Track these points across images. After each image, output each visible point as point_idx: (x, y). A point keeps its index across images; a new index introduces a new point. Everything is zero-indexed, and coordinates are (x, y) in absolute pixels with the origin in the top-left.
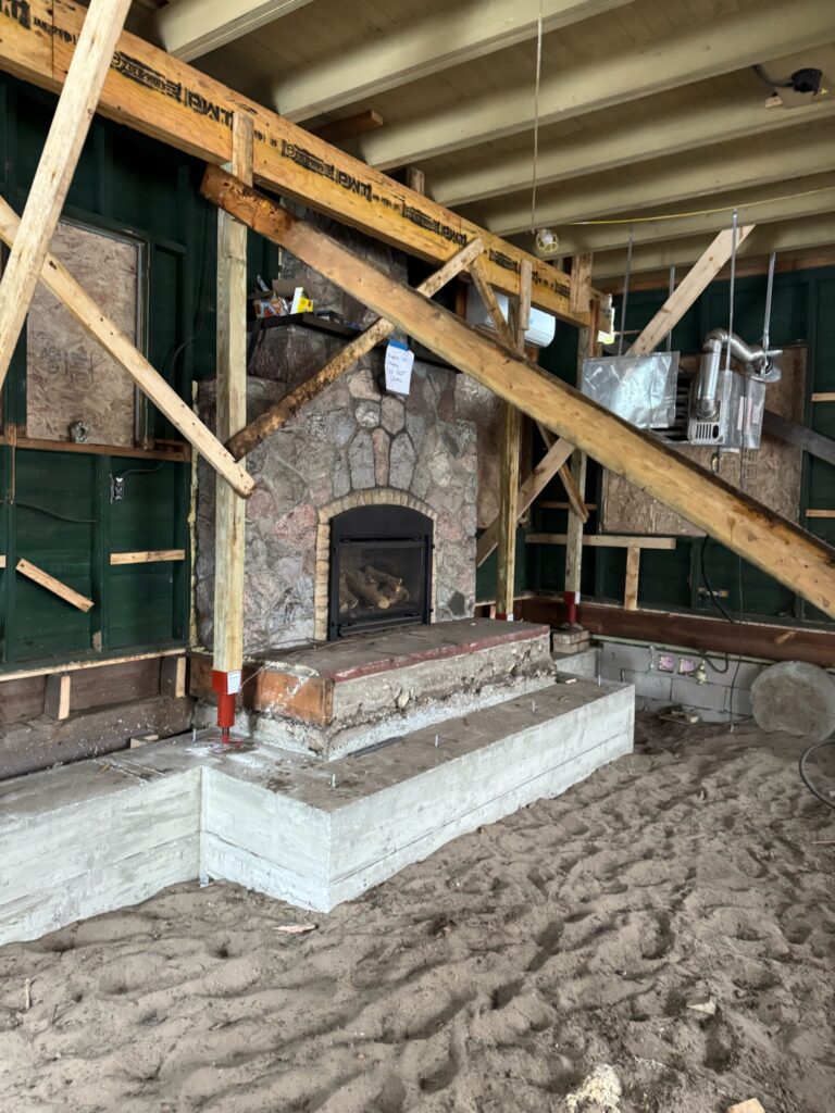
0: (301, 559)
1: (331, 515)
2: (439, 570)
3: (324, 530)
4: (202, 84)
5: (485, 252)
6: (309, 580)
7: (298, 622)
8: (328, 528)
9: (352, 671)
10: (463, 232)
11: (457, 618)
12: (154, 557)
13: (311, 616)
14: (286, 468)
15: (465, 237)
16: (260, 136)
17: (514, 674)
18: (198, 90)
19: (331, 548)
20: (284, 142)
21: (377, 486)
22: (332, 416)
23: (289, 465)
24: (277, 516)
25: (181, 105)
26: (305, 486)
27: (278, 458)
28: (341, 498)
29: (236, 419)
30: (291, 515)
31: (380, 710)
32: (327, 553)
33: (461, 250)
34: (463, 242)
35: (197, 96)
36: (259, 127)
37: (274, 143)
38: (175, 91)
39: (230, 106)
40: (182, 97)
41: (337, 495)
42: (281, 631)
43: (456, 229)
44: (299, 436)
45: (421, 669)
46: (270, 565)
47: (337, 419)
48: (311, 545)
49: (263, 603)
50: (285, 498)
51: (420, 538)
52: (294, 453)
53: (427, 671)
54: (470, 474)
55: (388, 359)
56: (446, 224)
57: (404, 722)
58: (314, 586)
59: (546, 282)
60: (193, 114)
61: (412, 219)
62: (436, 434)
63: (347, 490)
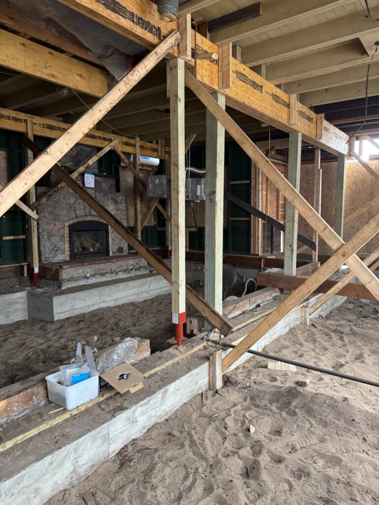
0: (60, 237)
1: (69, 224)
2: (112, 239)
3: (67, 229)
4: (16, 114)
5: (120, 142)
6: (62, 243)
7: (59, 255)
8: (68, 228)
9: (69, 266)
10: (110, 138)
11: (120, 254)
12: (16, 238)
13: (64, 253)
14: (52, 211)
15: (111, 139)
16: (35, 124)
17: (132, 269)
18: (15, 116)
19: (70, 234)
20: (43, 124)
21: (86, 215)
22: (68, 195)
23: (53, 210)
24: (50, 225)
25: (11, 121)
26: (59, 216)
27: (49, 209)
28: (73, 219)
29: (32, 200)
30: (55, 225)
31: (79, 277)
32: (68, 235)
33: (110, 143)
34: (111, 141)
35: (15, 118)
36: (34, 121)
37: (40, 125)
38: (9, 118)
39: (25, 118)
40: (11, 118)
41: (71, 218)
42: (54, 257)
43: (108, 137)
44: (56, 202)
45: (94, 267)
46: (49, 239)
47: (70, 196)
48: (63, 233)
49: (47, 250)
50: (52, 220)
51: (104, 230)
52: (55, 207)
53: (96, 267)
54: (123, 210)
55: (85, 178)
56: (103, 136)
57: (88, 281)
58: (64, 245)
59: (147, 148)
60: (14, 122)
61: (90, 137)
62: (108, 198)
63: (75, 216)
